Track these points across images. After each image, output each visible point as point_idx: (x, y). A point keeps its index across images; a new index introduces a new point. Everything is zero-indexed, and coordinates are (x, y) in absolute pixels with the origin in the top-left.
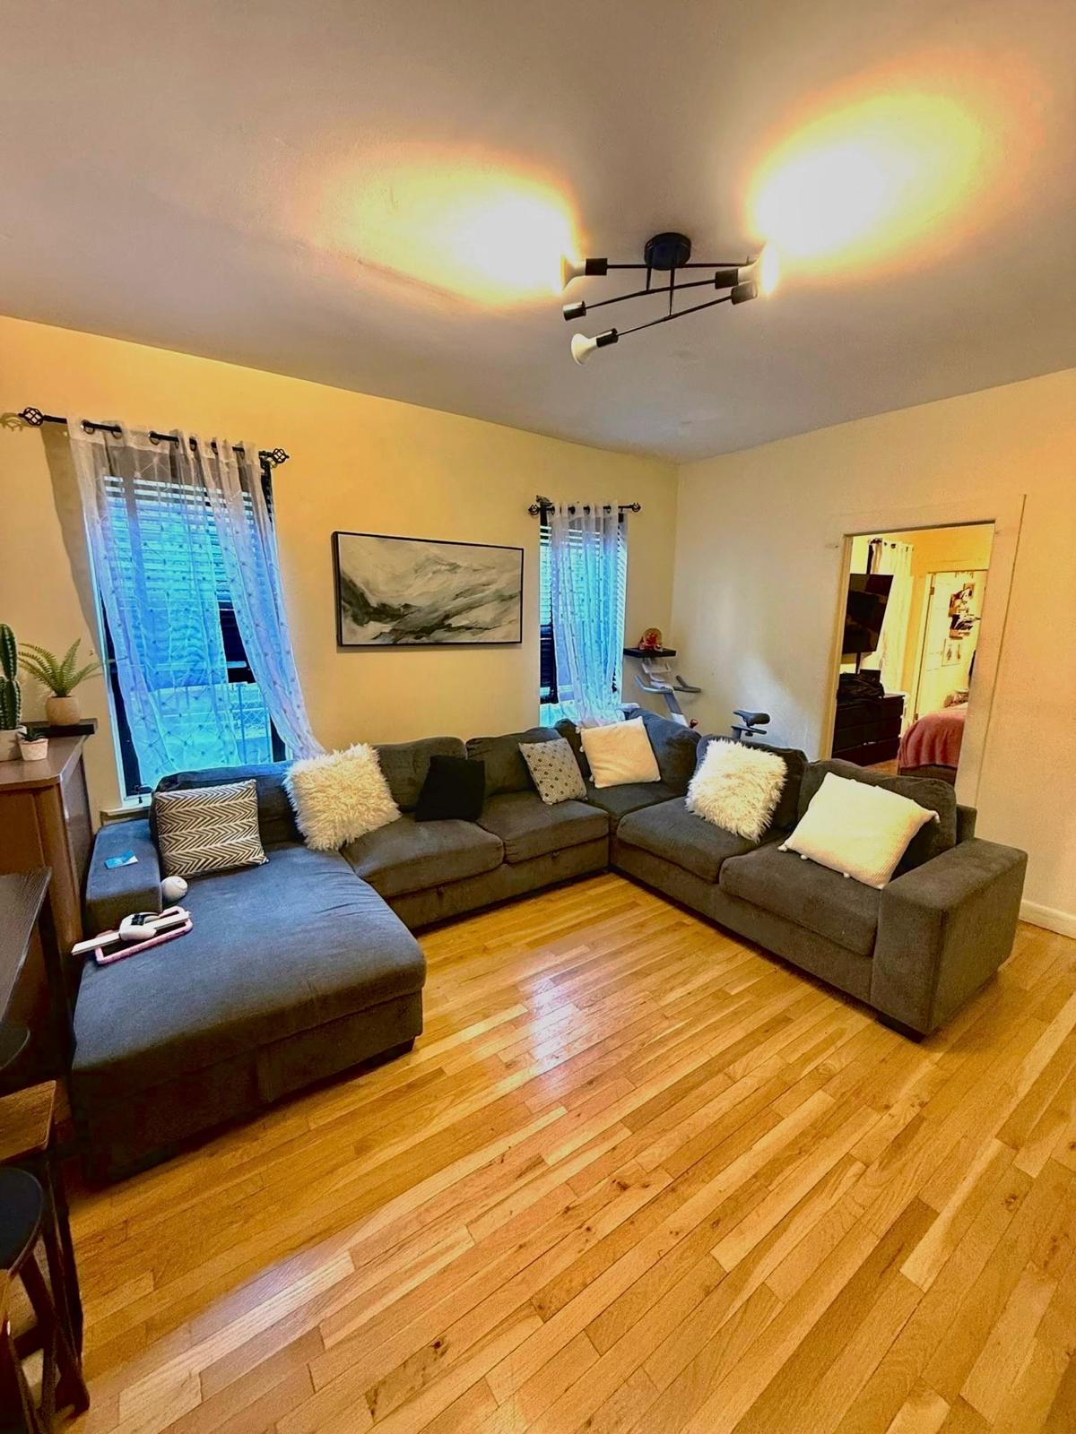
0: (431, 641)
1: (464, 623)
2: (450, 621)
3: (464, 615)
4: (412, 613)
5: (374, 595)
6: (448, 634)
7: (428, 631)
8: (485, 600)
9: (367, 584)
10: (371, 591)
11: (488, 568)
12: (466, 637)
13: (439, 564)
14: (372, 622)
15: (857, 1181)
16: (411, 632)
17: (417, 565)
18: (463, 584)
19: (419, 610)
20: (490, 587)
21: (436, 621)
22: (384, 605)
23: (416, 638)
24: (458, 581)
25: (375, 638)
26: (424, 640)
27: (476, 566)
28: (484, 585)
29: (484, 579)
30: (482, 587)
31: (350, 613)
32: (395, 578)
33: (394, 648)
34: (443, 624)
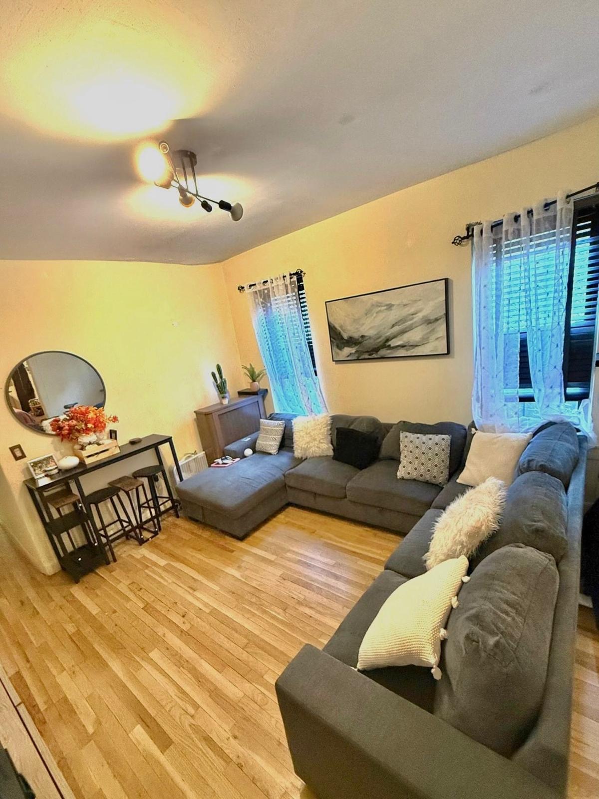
0: (379, 357)
1: (399, 343)
2: (390, 343)
3: (398, 338)
4: (366, 340)
5: (345, 332)
6: (389, 351)
7: (376, 350)
8: (414, 326)
9: (341, 327)
10: (344, 331)
11: (416, 301)
12: (402, 353)
13: (379, 306)
14: (346, 348)
15: (183, 709)
16: (367, 352)
17: (366, 310)
18: (397, 317)
19: (370, 338)
20: (417, 315)
21: (381, 344)
22: (351, 338)
23: (370, 355)
24: (394, 315)
25: (348, 356)
26: (374, 356)
27: (405, 302)
28: (413, 315)
29: (412, 310)
30: (412, 316)
31: (335, 344)
32: (356, 321)
33: (358, 361)
34: (385, 345)
